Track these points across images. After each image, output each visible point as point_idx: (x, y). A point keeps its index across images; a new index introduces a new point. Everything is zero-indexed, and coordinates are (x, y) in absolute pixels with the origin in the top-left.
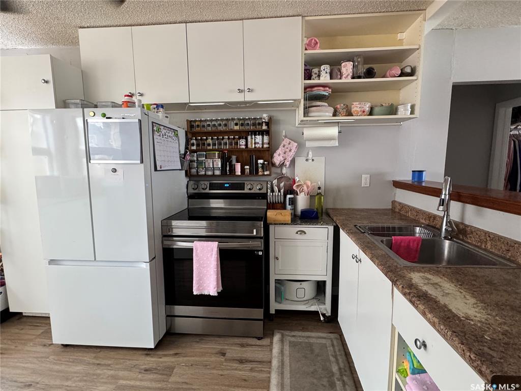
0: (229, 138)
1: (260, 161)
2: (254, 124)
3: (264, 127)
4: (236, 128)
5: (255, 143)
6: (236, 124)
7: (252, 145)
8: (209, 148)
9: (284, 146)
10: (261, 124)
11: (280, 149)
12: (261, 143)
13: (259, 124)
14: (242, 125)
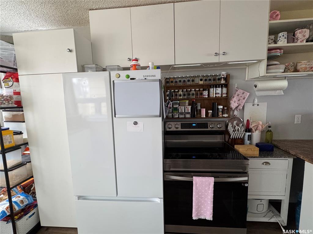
0: (195, 90)
2: (214, 80)
3: (223, 82)
4: (201, 83)
5: (216, 94)
6: (201, 80)
7: (213, 95)
8: (180, 98)
9: (238, 95)
10: (220, 79)
13: (219, 79)
14: (206, 80)
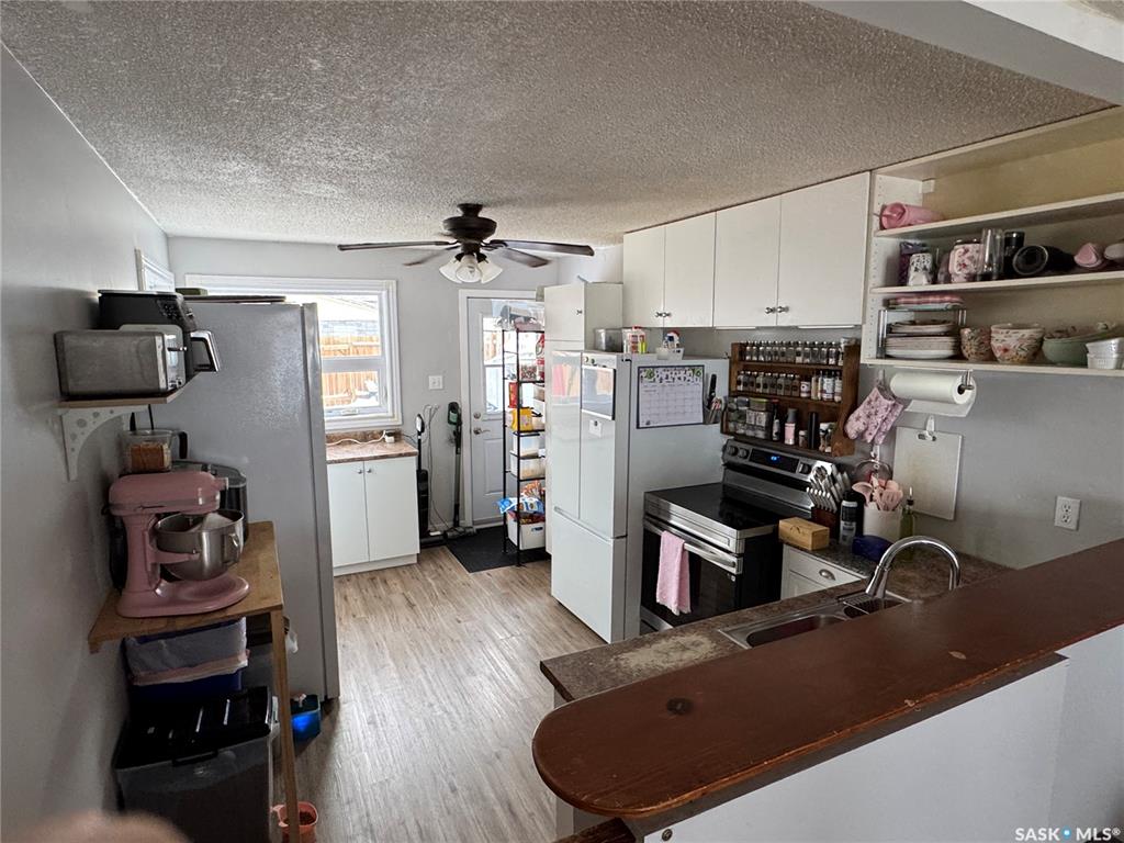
0: (786, 378)
1: (823, 426)
5: (822, 392)
6: (799, 354)
7: (816, 395)
8: (756, 390)
9: (869, 403)
11: (862, 407)
12: (829, 391)
14: (807, 355)
